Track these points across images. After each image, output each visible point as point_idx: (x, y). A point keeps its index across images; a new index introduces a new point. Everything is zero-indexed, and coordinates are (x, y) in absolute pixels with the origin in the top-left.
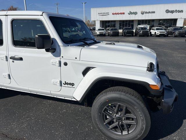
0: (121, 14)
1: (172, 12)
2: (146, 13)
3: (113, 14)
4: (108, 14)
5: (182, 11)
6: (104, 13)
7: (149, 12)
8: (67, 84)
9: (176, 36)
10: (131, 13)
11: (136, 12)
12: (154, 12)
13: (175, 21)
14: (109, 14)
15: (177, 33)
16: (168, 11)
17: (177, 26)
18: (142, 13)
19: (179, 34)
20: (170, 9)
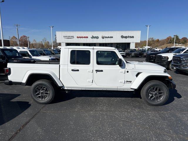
0: (85, 37)
1: (126, 37)
2: (106, 37)
3: (78, 37)
4: (72, 37)
5: (133, 37)
6: (69, 36)
7: (108, 37)
8: (128, 82)
9: (132, 57)
10: (93, 37)
11: (98, 37)
12: (112, 37)
13: (129, 44)
14: (74, 37)
15: (133, 54)
16: (122, 37)
17: (130, 48)
18: (103, 38)
19: (135, 55)
20: (124, 35)
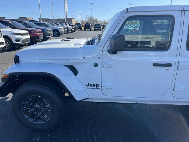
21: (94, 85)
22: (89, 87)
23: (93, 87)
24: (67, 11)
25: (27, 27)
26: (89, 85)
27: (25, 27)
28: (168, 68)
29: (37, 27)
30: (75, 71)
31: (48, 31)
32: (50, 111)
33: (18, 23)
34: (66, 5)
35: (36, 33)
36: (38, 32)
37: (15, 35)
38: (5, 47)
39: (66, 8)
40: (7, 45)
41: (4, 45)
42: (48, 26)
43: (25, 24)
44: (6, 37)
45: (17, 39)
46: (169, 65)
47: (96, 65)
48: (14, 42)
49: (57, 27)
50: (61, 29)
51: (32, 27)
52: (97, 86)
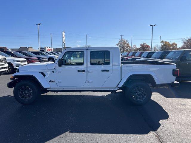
21: (53, 81)
22: (51, 82)
23: (52, 82)
24: (64, 41)
25: (26, 56)
26: (51, 81)
27: (24, 56)
28: (84, 72)
29: (35, 55)
30: (44, 75)
31: (43, 58)
32: (32, 94)
33: (19, 53)
34: (64, 36)
35: (33, 60)
36: (34, 60)
37: (16, 62)
38: (7, 70)
39: (64, 39)
40: (9, 70)
41: (7, 69)
42: (44, 55)
43: (24, 54)
44: (9, 63)
45: (17, 65)
46: (84, 71)
47: (53, 72)
48: (15, 67)
49: (53, 56)
50: (56, 57)
51: (30, 56)
52: (54, 81)
